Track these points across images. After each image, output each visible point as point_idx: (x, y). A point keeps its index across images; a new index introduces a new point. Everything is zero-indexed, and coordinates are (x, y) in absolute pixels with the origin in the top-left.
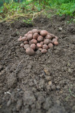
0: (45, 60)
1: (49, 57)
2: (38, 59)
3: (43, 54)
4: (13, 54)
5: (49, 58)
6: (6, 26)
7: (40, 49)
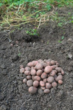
0: (47, 102)
1: (50, 99)
2: (40, 98)
3: (45, 94)
4: (16, 90)
5: (51, 101)
6: (4, 36)
7: (43, 88)
